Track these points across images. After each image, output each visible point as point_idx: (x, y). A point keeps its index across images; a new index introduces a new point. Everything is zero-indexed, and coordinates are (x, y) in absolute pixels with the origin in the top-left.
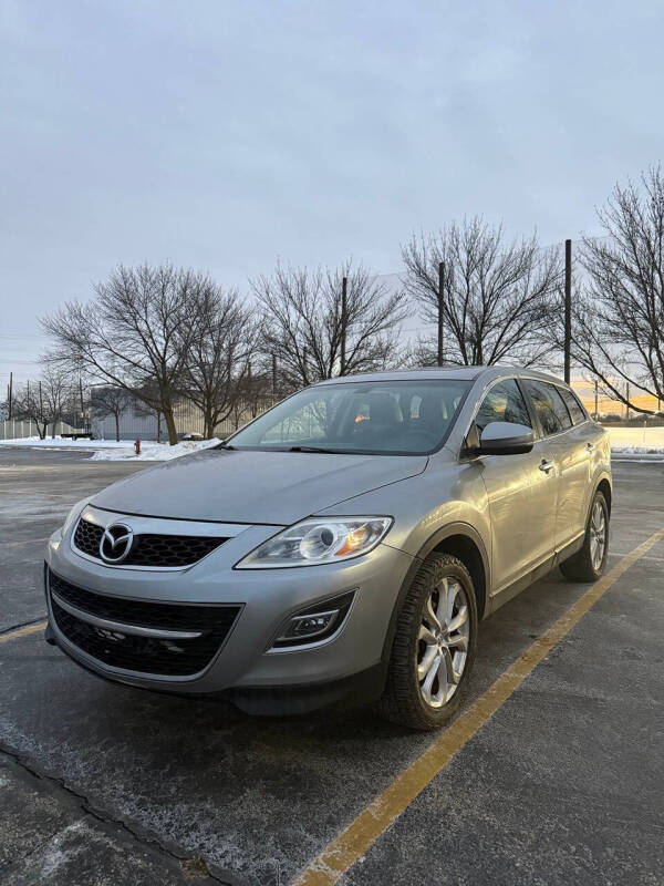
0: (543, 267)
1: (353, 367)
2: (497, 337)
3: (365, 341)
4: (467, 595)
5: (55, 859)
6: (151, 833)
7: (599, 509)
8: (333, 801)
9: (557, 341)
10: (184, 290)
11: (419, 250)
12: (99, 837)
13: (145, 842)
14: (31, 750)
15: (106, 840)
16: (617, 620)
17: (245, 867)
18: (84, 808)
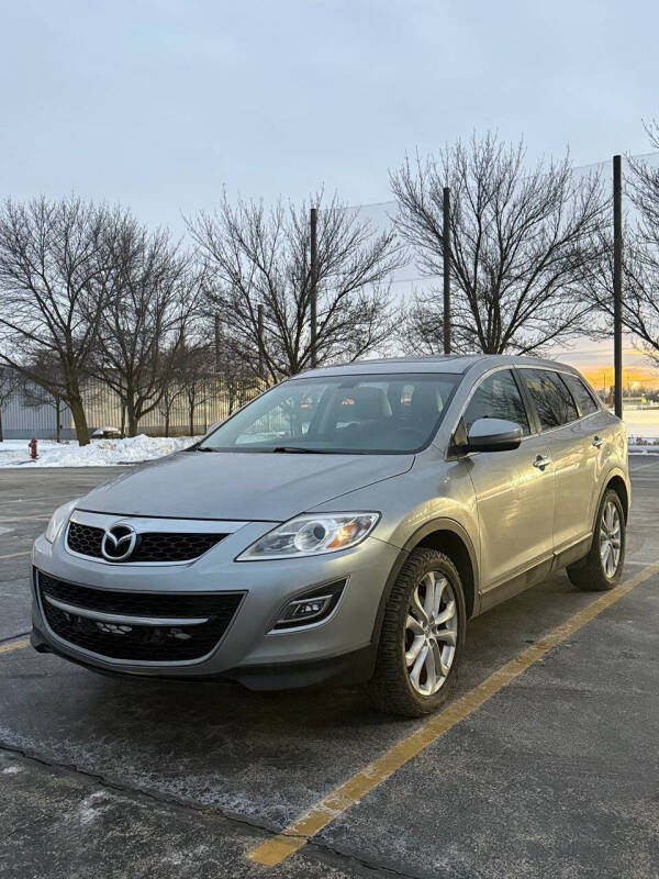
0: (579, 199)
1: (329, 334)
2: (520, 294)
3: (344, 299)
4: (454, 590)
5: (88, 814)
6: (169, 796)
7: (612, 510)
8: (330, 769)
9: (597, 299)
10: (96, 234)
11: (413, 178)
12: (123, 800)
13: (165, 801)
14: (33, 746)
15: (130, 801)
16: (624, 626)
17: (257, 812)
18: (101, 782)
